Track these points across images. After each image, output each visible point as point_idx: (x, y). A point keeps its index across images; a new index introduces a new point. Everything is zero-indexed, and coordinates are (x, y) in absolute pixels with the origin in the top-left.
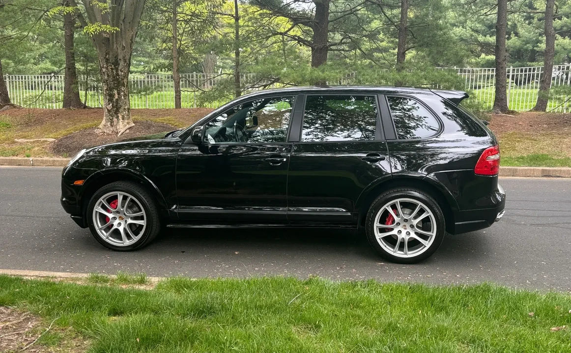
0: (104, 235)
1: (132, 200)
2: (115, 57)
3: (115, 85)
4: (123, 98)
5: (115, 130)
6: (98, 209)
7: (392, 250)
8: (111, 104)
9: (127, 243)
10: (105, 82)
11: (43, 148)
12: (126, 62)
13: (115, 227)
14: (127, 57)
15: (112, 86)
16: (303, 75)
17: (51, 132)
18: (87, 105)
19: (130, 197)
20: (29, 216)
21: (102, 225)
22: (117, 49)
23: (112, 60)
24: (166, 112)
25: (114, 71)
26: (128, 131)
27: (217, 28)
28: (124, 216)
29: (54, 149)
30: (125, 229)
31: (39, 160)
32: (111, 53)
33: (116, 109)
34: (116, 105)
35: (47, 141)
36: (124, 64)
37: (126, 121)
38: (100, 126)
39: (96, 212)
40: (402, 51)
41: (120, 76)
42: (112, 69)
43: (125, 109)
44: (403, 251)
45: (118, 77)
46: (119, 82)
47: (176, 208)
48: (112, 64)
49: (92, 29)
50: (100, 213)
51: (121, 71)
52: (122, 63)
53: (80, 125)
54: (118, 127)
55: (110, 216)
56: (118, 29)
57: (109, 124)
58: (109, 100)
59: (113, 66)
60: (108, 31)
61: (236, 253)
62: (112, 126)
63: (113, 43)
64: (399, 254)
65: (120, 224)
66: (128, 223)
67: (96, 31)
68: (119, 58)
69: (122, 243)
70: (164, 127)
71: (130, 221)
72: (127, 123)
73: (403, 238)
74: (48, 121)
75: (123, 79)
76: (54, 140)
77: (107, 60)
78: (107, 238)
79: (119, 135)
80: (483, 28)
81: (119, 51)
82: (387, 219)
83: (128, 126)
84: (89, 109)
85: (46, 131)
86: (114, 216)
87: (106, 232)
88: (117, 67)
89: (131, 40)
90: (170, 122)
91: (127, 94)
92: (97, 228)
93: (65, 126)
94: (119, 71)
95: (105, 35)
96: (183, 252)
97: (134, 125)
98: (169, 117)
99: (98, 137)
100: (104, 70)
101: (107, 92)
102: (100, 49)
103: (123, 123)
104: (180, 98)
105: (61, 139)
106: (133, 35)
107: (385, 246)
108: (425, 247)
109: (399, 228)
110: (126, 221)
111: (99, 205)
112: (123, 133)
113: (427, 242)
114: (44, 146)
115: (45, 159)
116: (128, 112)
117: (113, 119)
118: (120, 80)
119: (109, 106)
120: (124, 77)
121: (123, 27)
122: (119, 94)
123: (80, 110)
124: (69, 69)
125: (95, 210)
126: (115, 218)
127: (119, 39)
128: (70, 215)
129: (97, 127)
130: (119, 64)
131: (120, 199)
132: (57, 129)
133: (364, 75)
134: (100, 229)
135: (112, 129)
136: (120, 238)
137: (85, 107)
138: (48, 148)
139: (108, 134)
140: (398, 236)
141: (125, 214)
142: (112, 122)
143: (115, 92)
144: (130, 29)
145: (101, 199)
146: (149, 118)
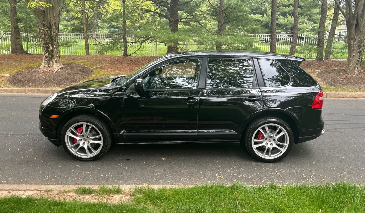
0: (73, 151)
1: (92, 128)
2: (49, 23)
3: (50, 41)
4: (55, 49)
5: (51, 69)
6: (69, 134)
7: (262, 154)
8: (48, 53)
9: (90, 155)
10: (43, 39)
11: (3, 81)
12: (56, 26)
13: (81, 145)
14: (57, 23)
15: (48, 41)
16: (169, 37)
17: (7, 70)
18: (28, 52)
19: (92, 125)
20: (9, 135)
21: (71, 145)
22: (50, 18)
23: (47, 24)
24: (80, 57)
25: (49, 32)
26: (60, 70)
27: (110, 6)
28: (87, 138)
29: (11, 81)
30: (88, 147)
31: (1, 89)
32: (46, 20)
33: (51, 57)
34: (52, 54)
35: (4, 76)
36: (55, 27)
37: (58, 64)
38: (41, 67)
39: (68, 136)
40: (220, 24)
41: (53, 36)
42: (47, 31)
43: (57, 56)
44: (268, 155)
45: (51, 36)
46: (52, 39)
47: (124, 132)
48: (47, 27)
49: (33, 5)
50: (70, 137)
51: (54, 32)
52: (54, 27)
53: (25, 65)
54: (53, 68)
55: (78, 138)
56: (50, 5)
57: (47, 65)
58: (46, 51)
59: (48, 29)
60: (44, 7)
61: (163, 159)
62: (49, 67)
63: (47, 14)
64: (266, 157)
65: (84, 143)
66: (90, 143)
67: (36, 6)
68: (52, 24)
69: (87, 156)
70: (82, 67)
71: (91, 142)
72: (59, 65)
73: (269, 148)
74: (3, 62)
75: (55, 37)
76: (10, 75)
77: (44, 25)
78: (76, 153)
79: (54, 73)
80: (249, 10)
81: (52, 19)
82: (258, 136)
83: (60, 67)
84: (30, 54)
85: (3, 69)
86: (80, 138)
87: (75, 149)
88: (50, 29)
89: (59, 12)
90: (85, 64)
91: (58, 47)
92: (68, 147)
93: (16, 66)
94: (52, 32)
95: (41, 9)
96: (128, 160)
97: (63, 66)
98: (83, 61)
99: (40, 74)
100: (42, 31)
101: (45, 45)
102: (39, 18)
103: (56, 65)
104: (89, 49)
105: (15, 75)
106: (60, 9)
107: (258, 152)
108: (282, 152)
109: (267, 141)
110: (89, 142)
111: (69, 131)
112: (56, 72)
113: (283, 149)
114: (3, 80)
115: (5, 88)
116: (59, 58)
117: (49, 62)
118: (53, 37)
119: (47, 54)
120: (56, 36)
121: (53, 4)
122: (53, 47)
123: (24, 55)
124: (15, 29)
125: (67, 135)
126: (81, 140)
127: (51, 11)
128: (47, 138)
129: (38, 67)
130: (52, 28)
131: (84, 127)
132: (10, 68)
133: (203, 38)
134: (70, 147)
135: (49, 69)
136: (85, 153)
137: (27, 53)
138: (6, 80)
139: (47, 72)
140: (266, 146)
141: (87, 137)
142: (49, 64)
143: (50, 45)
144: (58, 5)
145: (71, 128)
146: (71, 61)
